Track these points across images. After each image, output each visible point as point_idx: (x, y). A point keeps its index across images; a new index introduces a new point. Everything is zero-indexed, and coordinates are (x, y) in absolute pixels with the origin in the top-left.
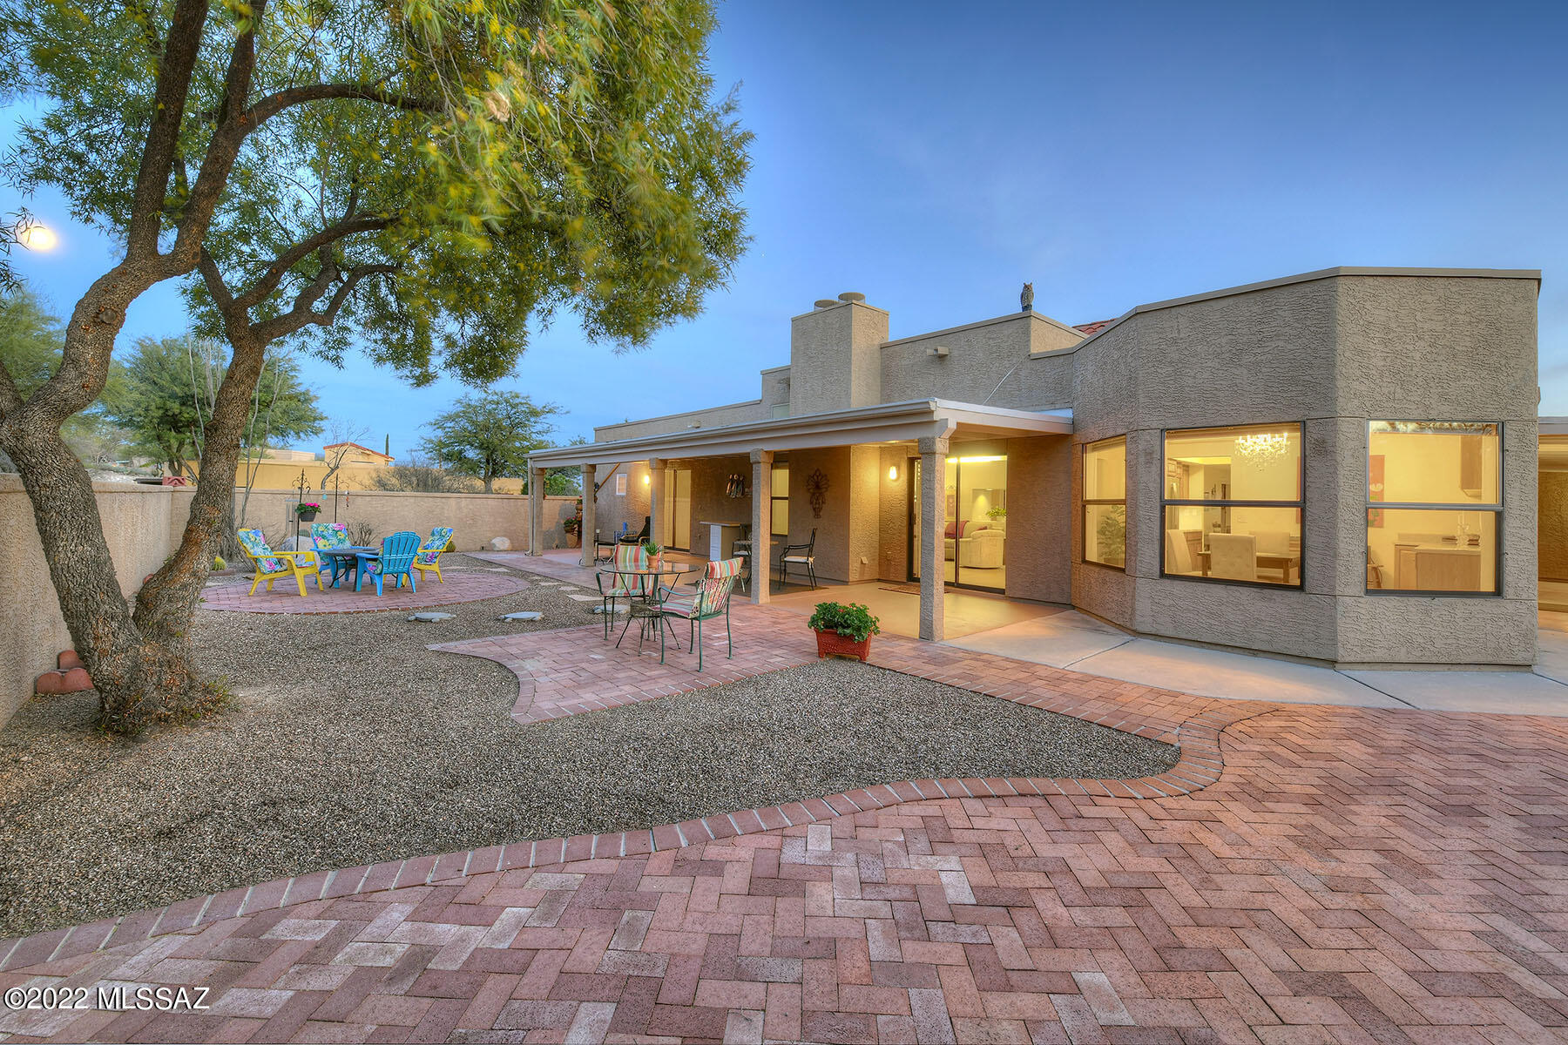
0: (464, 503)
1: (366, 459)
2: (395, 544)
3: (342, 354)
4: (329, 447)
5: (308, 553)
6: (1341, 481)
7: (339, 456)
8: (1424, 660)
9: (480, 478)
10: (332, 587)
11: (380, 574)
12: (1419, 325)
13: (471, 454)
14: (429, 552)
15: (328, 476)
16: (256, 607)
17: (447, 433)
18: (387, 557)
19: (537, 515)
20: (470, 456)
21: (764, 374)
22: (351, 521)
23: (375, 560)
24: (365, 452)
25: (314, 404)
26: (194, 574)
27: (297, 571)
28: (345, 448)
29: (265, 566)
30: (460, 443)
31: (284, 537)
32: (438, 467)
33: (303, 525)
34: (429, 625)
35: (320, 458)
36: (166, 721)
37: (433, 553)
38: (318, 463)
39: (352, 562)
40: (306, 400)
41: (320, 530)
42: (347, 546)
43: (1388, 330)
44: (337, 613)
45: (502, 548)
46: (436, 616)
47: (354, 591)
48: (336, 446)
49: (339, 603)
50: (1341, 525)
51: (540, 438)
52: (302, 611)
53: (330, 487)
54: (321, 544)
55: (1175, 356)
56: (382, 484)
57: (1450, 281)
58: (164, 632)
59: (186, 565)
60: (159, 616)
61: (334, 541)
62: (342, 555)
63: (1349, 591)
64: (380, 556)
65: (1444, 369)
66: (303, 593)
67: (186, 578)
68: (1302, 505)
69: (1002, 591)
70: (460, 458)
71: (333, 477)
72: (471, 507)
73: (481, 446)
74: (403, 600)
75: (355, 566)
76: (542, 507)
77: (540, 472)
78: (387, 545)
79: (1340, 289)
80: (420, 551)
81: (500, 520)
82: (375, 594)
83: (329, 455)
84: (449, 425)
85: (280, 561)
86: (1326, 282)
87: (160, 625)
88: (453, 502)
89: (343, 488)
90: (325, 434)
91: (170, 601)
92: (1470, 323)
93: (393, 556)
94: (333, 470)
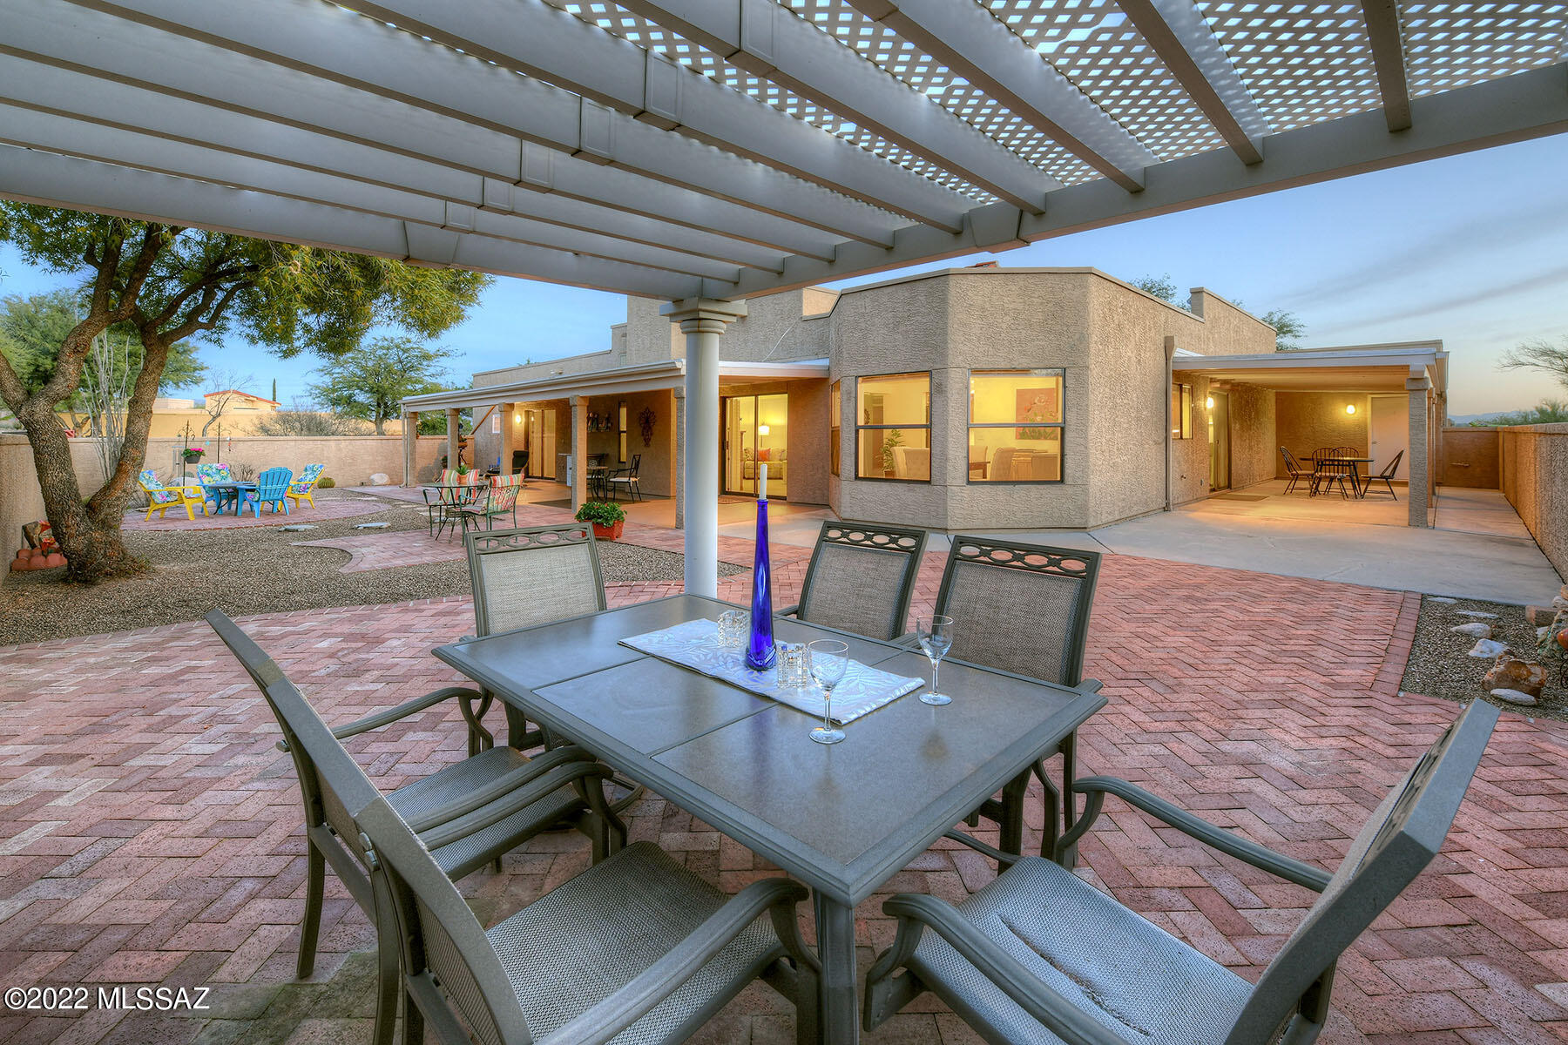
0: (343, 444)
1: (249, 405)
2: (270, 477)
3: (222, 337)
4: (210, 395)
5: (194, 487)
6: (951, 409)
7: (221, 404)
8: (1008, 526)
9: (371, 421)
10: (217, 512)
11: (257, 501)
12: (1006, 305)
13: (361, 397)
14: (303, 484)
15: (210, 423)
16: (154, 527)
17: (335, 379)
18: (263, 487)
19: (411, 454)
20: (360, 400)
21: (614, 328)
22: (233, 463)
23: (253, 490)
24: (248, 398)
25: (194, 355)
26: (124, 491)
27: (185, 500)
28: (227, 395)
29: (158, 498)
30: (350, 387)
31: (171, 477)
32: (325, 413)
33: (190, 467)
34: (295, 533)
35: (200, 406)
36: (111, 575)
37: (306, 485)
38: (198, 411)
39: (233, 494)
40: (185, 351)
41: (205, 469)
42: (229, 481)
43: (983, 309)
44: (221, 528)
45: (380, 483)
46: (301, 527)
47: (236, 515)
48: (218, 393)
49: (224, 523)
50: (950, 439)
51: (434, 380)
52: (192, 528)
53: (211, 434)
54: (206, 481)
55: (863, 325)
56: (265, 430)
57: (1028, 275)
58: (107, 525)
59: (119, 485)
60: (102, 517)
61: (218, 478)
62: (225, 488)
63: (954, 482)
64: (258, 487)
65: (1023, 335)
66: (192, 518)
67: (118, 493)
68: (928, 427)
69: (784, 498)
70: (349, 401)
71: (215, 425)
72: (350, 447)
73: (371, 390)
74: (276, 520)
75: (235, 497)
76: (415, 447)
77: (412, 416)
78: (263, 479)
79: (951, 283)
80: (292, 483)
81: (380, 458)
82: (254, 517)
83: (210, 403)
84: (337, 370)
85: (170, 493)
86: (943, 278)
87: (103, 522)
88: (332, 444)
89: (225, 435)
90: (206, 382)
91: (109, 507)
92: (1042, 304)
93: (269, 487)
94: (214, 418)
